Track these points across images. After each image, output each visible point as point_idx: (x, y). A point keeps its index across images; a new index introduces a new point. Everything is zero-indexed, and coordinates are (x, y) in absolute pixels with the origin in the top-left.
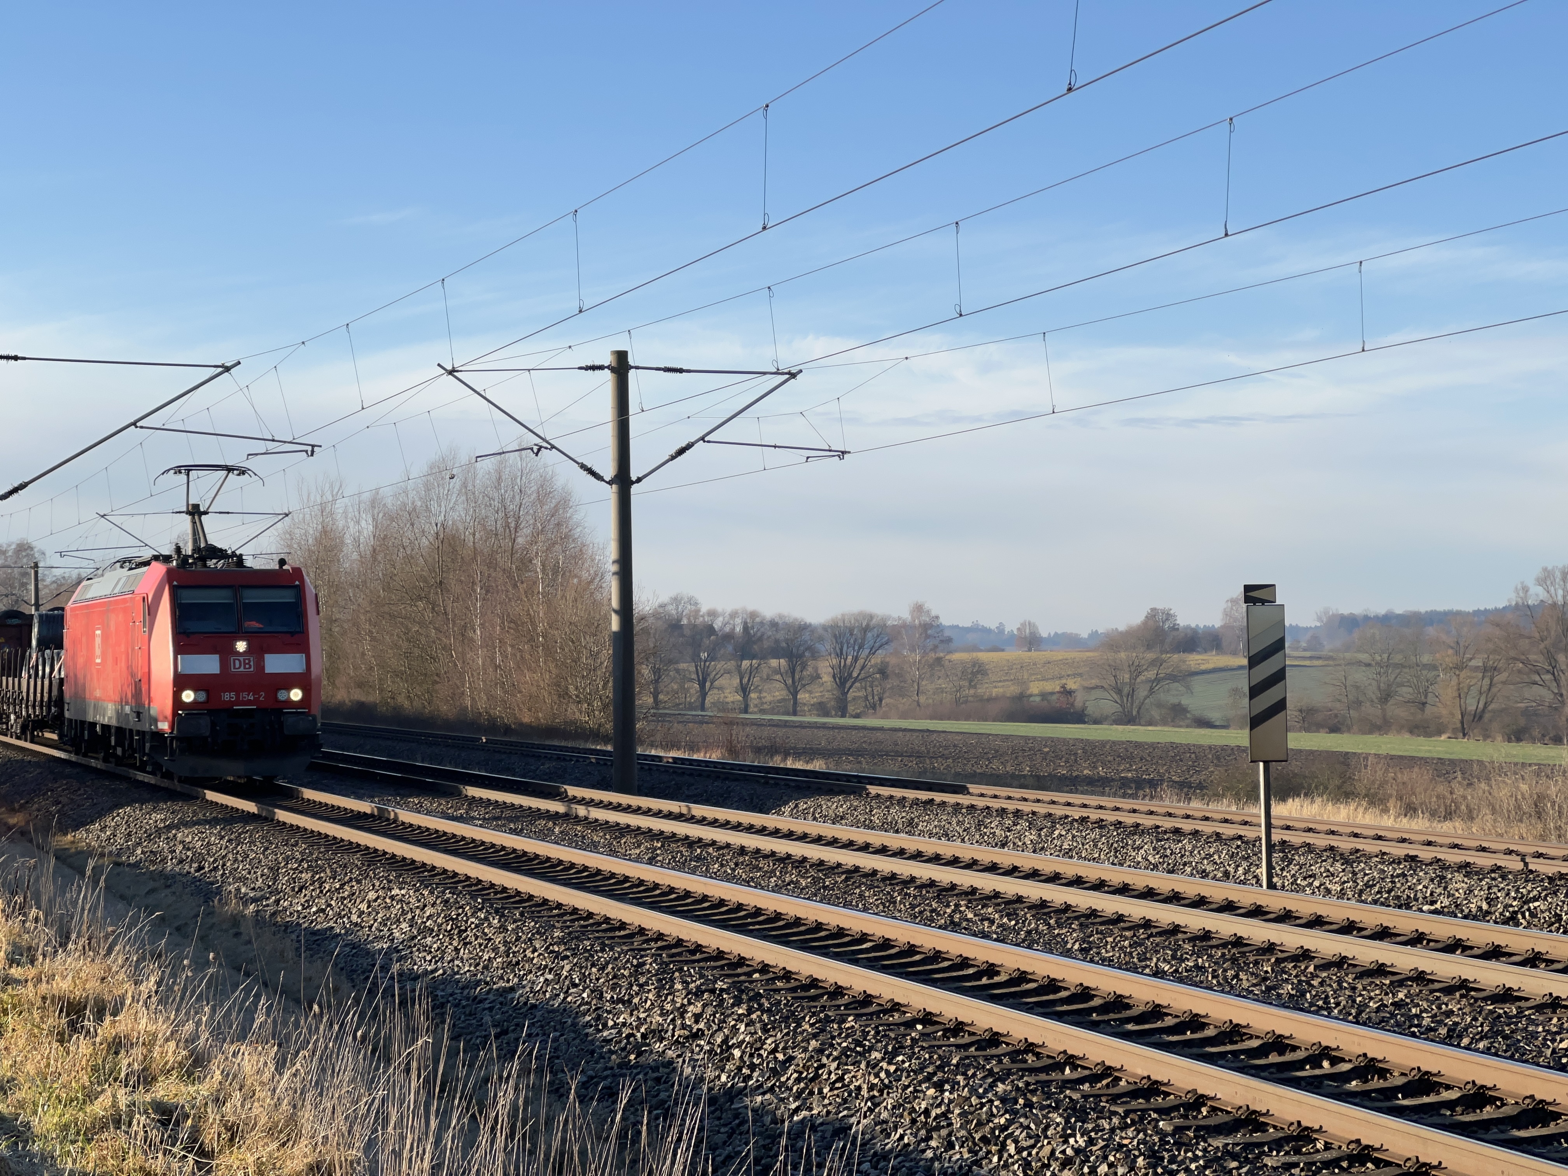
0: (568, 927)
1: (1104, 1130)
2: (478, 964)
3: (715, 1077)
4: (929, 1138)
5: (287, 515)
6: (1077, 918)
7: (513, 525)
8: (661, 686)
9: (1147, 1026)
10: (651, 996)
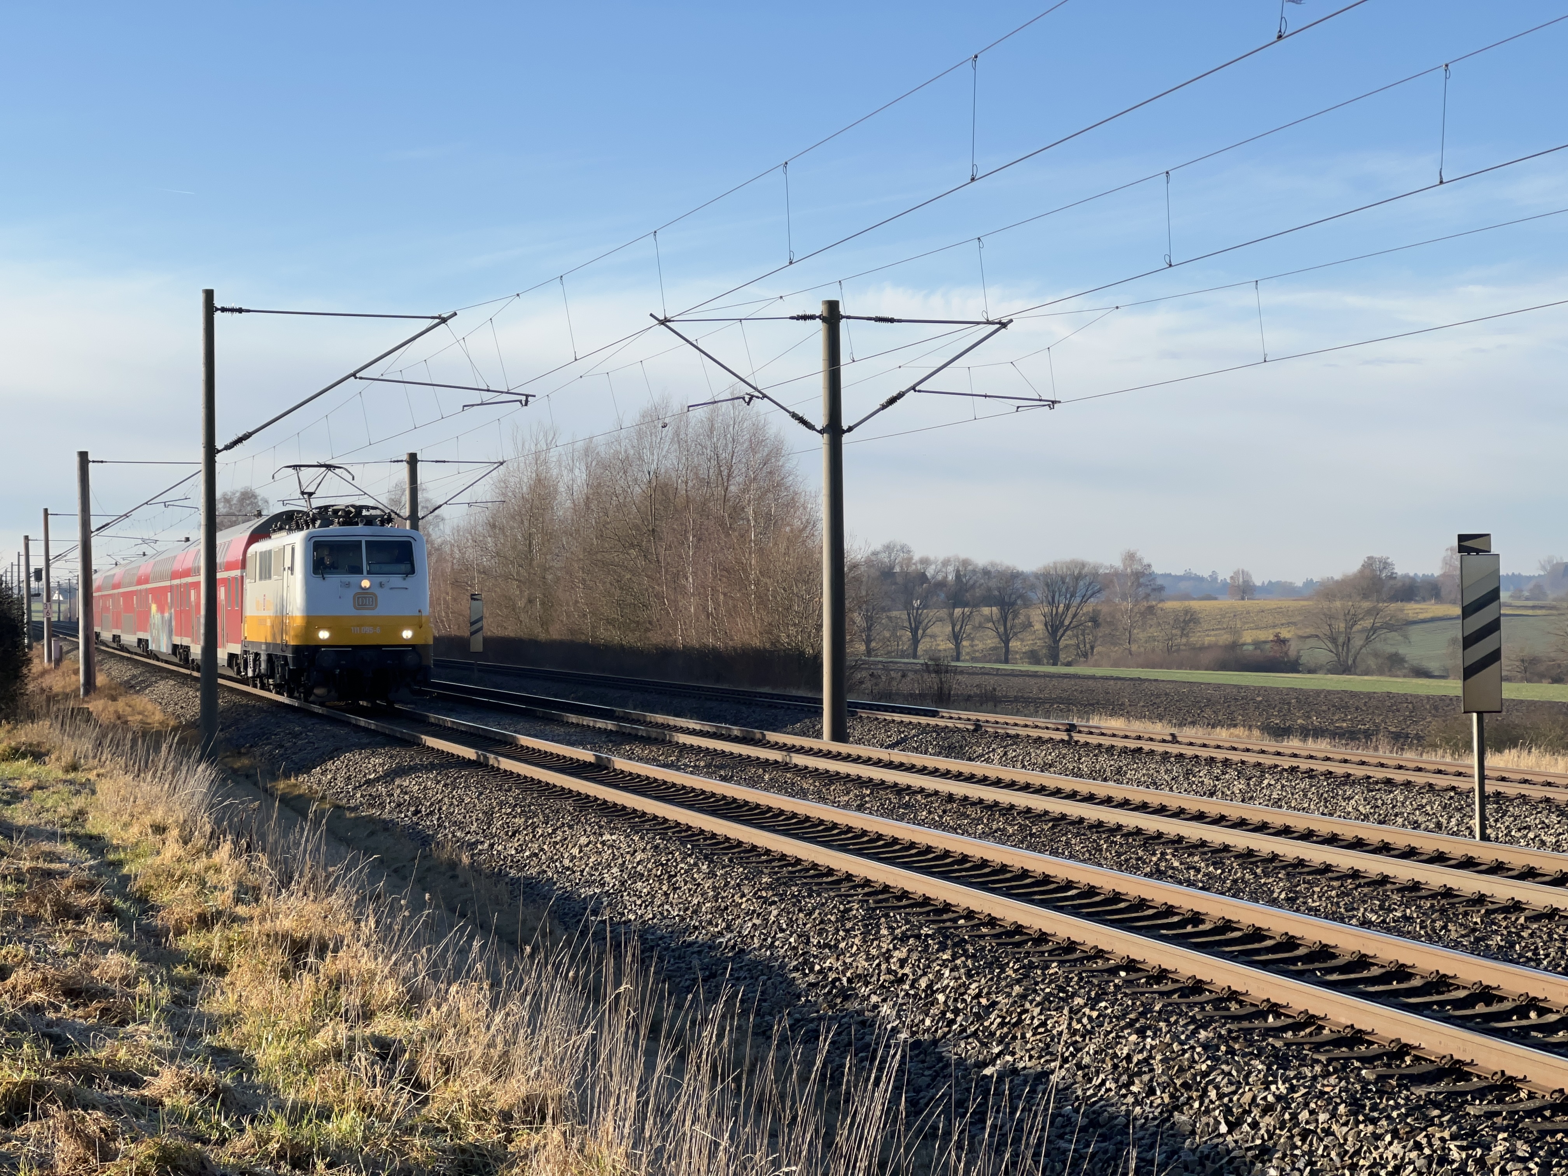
0: (776, 873)
1: (1306, 1077)
2: (687, 909)
3: (920, 1021)
4: (1131, 1083)
5: (502, 464)
6: (1284, 868)
7: (725, 473)
8: (874, 633)
9: (1352, 976)
10: (857, 941)
